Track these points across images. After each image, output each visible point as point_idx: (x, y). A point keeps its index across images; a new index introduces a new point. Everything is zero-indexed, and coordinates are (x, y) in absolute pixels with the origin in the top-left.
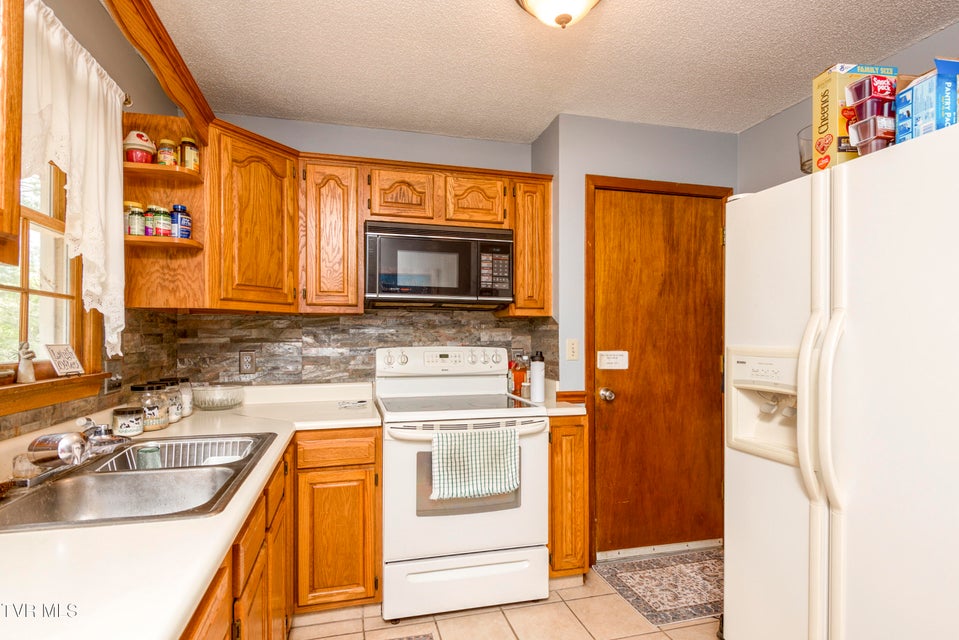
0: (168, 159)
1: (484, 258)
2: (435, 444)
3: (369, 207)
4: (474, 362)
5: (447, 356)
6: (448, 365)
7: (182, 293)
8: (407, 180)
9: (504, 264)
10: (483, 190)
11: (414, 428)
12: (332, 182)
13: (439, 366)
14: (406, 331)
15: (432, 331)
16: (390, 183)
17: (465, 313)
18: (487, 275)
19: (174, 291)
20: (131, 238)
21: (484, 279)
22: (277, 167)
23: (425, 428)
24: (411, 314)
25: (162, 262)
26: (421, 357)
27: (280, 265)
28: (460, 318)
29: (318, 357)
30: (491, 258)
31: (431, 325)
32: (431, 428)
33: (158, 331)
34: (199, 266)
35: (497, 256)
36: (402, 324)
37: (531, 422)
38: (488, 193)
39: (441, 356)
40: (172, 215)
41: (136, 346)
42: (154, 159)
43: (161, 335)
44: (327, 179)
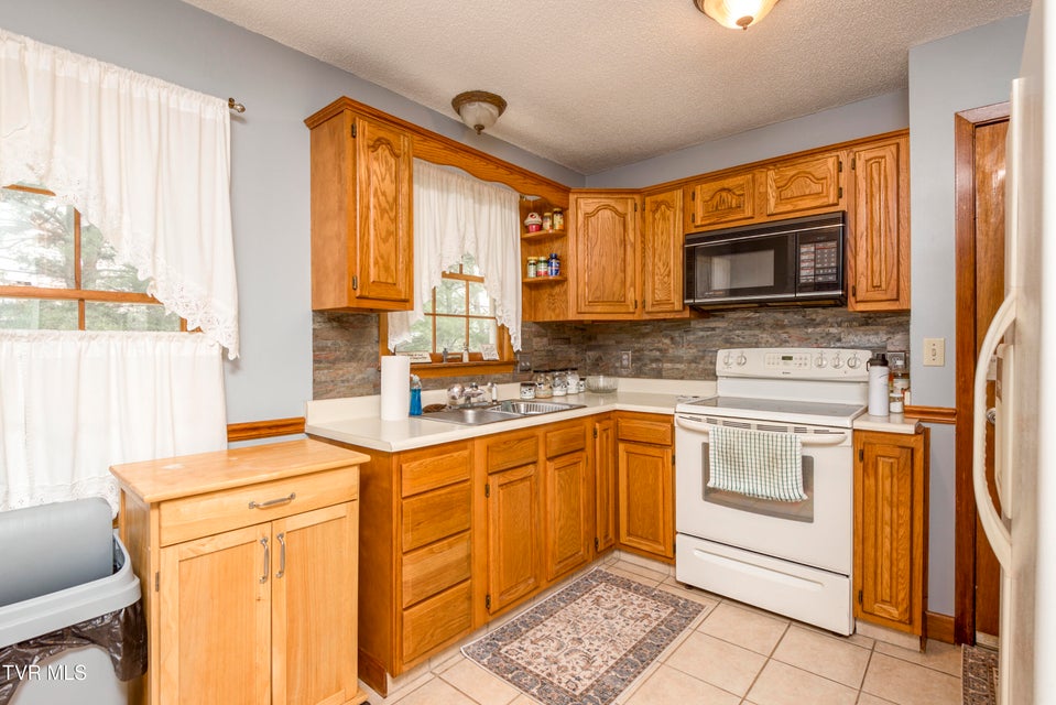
0: (547, 225)
1: (803, 249)
2: (711, 436)
3: (693, 221)
4: (836, 367)
5: (790, 358)
6: (792, 369)
7: (557, 311)
8: (726, 186)
9: (829, 253)
10: (809, 173)
11: (699, 420)
12: (663, 207)
13: (780, 368)
14: (752, 332)
15: (780, 332)
16: (711, 193)
17: (820, 310)
18: (807, 268)
19: (554, 310)
20: (527, 280)
21: (803, 273)
22: (620, 208)
23: (709, 421)
24: (758, 315)
25: (548, 291)
26: (763, 359)
27: (624, 283)
28: (814, 316)
29: (674, 356)
30: (813, 249)
31: (779, 326)
32: (715, 422)
33: (565, 336)
34: (566, 292)
35: (821, 245)
36: (747, 325)
37: (827, 432)
38: (817, 175)
39: (784, 358)
40: (548, 262)
41: (544, 346)
42: (540, 227)
43: (569, 339)
44: (658, 205)
